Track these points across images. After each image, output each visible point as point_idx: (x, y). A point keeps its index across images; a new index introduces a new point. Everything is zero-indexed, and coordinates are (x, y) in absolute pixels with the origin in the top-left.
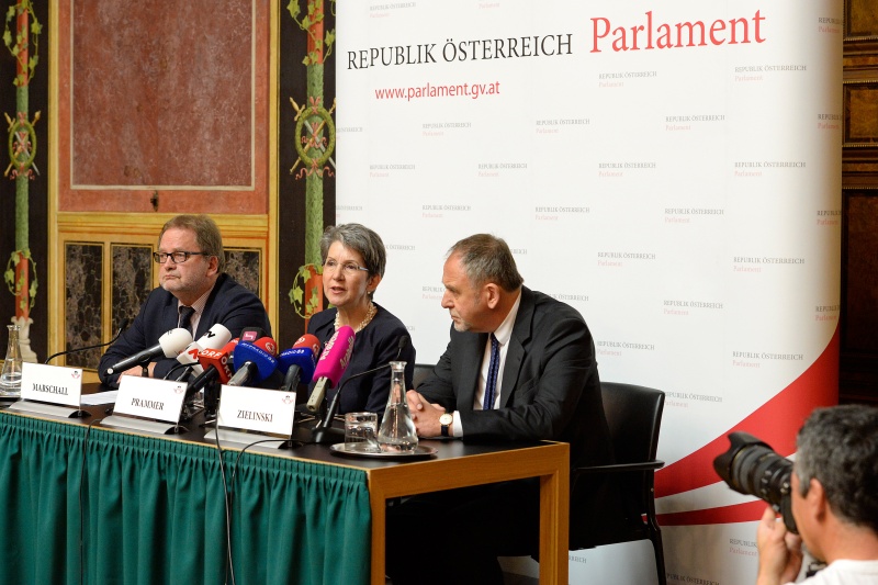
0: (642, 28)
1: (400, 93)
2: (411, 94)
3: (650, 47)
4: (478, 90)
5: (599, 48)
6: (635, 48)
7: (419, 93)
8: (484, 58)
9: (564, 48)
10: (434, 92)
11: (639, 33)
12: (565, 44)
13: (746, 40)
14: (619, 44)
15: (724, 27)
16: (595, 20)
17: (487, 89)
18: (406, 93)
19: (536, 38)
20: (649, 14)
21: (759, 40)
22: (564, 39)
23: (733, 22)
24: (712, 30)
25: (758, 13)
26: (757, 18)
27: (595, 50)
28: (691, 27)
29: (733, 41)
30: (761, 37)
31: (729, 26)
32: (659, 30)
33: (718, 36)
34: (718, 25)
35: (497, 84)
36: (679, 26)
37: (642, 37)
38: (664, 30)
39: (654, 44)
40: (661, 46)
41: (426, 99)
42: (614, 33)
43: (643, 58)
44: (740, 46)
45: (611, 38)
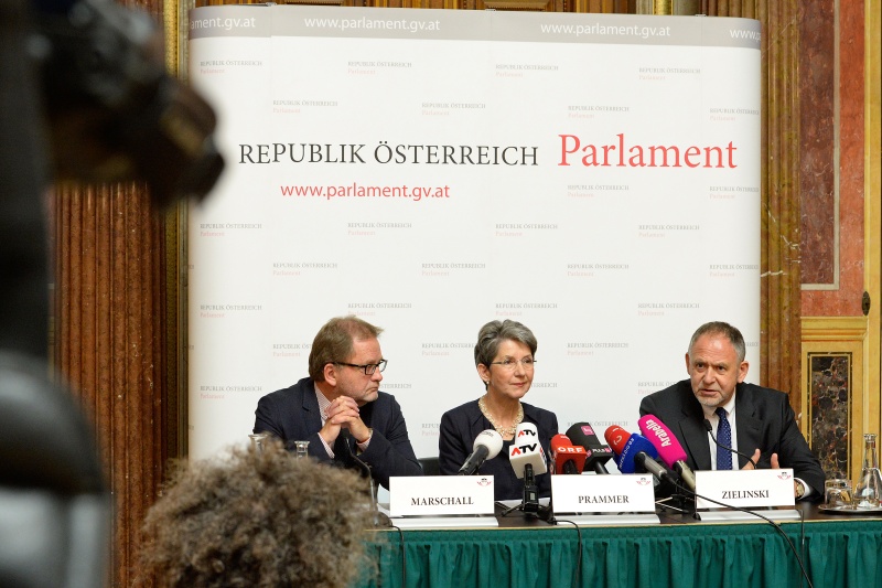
0: (613, 147)
1: (316, 191)
2: (332, 192)
3: (621, 164)
4: (419, 193)
5: (567, 161)
6: (606, 164)
7: (343, 192)
8: (429, 162)
9: (529, 160)
10: (363, 192)
11: (610, 152)
12: (530, 156)
13: (720, 165)
14: (590, 160)
15: (698, 153)
16: (564, 137)
17: (433, 192)
18: (325, 191)
19: (496, 148)
20: (621, 136)
21: (732, 166)
22: (529, 151)
23: (708, 150)
24: (687, 155)
25: (730, 144)
26: (730, 148)
27: (564, 163)
28: (665, 150)
29: (708, 165)
30: (734, 164)
31: (704, 153)
32: (631, 150)
33: (692, 159)
34: (693, 151)
35: (446, 188)
36: (653, 149)
37: (614, 156)
38: (636, 151)
39: (626, 161)
40: (633, 164)
41: (351, 199)
42: (584, 150)
43: (613, 174)
44: (714, 170)
45: (580, 154)
